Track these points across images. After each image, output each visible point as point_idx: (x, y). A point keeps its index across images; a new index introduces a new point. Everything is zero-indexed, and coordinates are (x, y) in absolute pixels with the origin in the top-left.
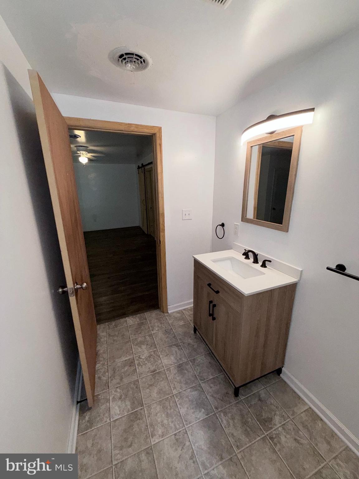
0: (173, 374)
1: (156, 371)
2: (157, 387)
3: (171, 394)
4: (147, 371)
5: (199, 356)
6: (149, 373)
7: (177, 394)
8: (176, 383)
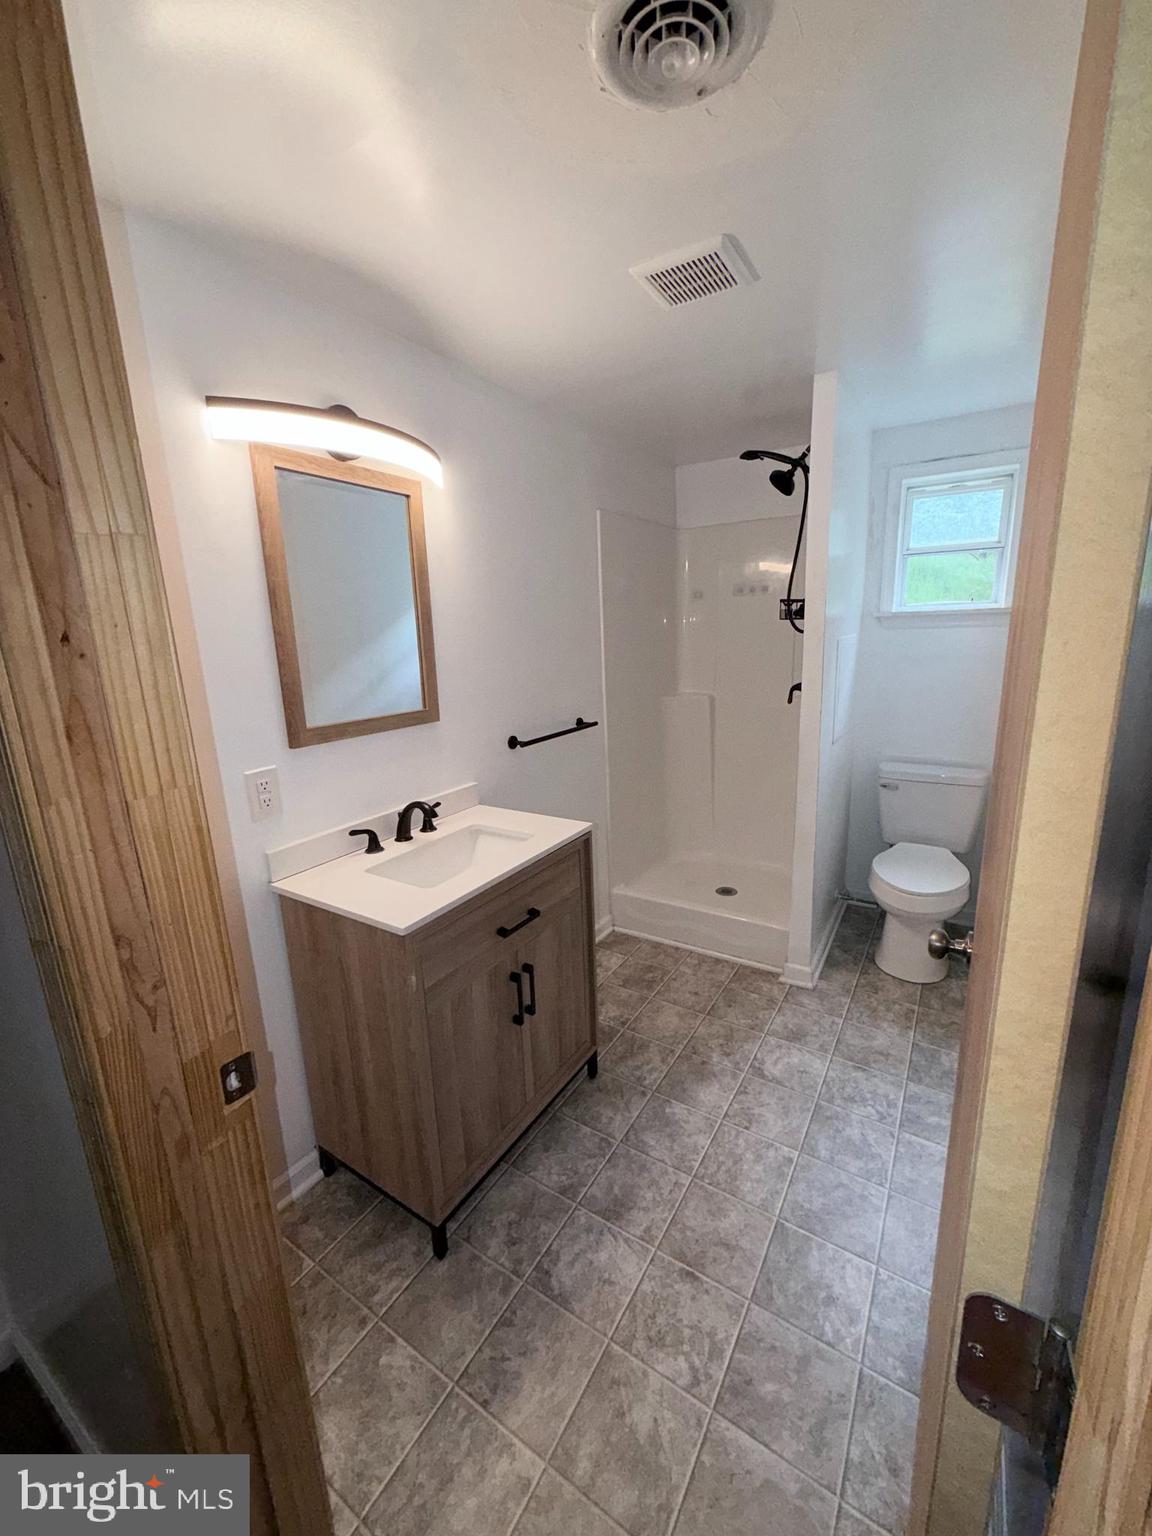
0: (651, 1215)
1: (682, 1269)
2: (716, 1229)
3: (696, 1183)
4: (706, 1297)
5: (539, 1186)
6: (705, 1285)
7: (684, 1172)
8: (666, 1192)
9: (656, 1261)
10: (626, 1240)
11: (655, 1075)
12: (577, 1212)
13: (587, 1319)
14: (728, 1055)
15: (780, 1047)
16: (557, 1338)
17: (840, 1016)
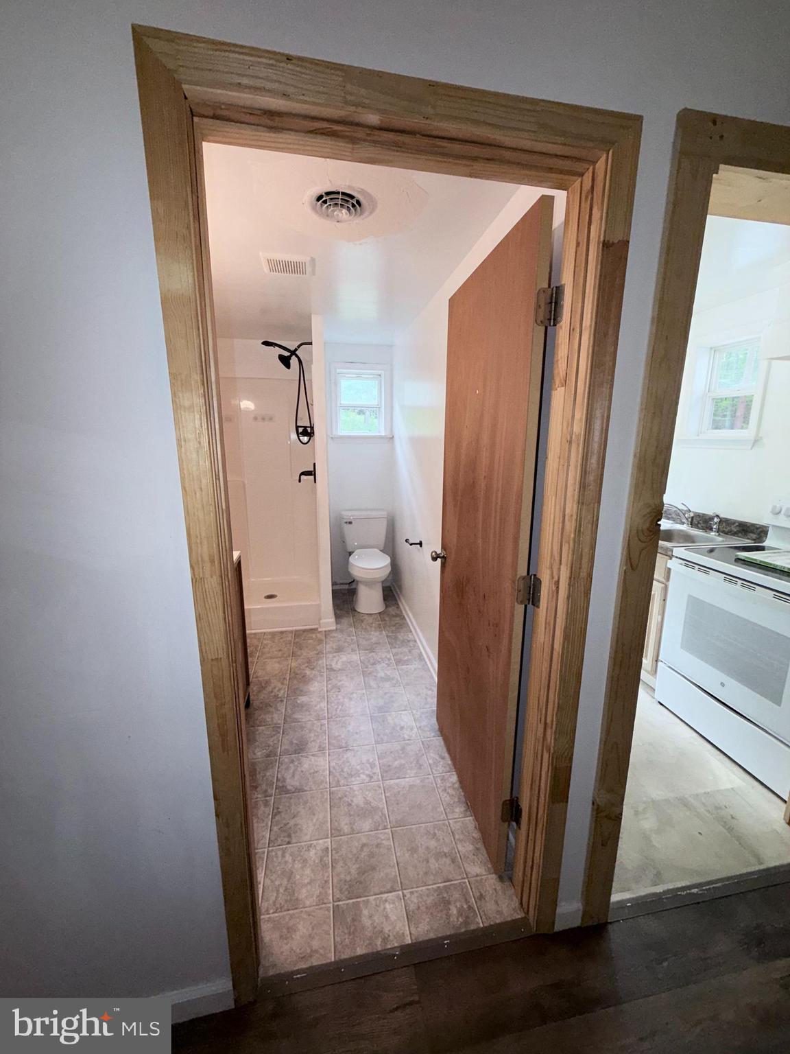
0: (317, 741)
4: (358, 753)
9: (331, 754)
10: (313, 755)
11: (282, 692)
12: (281, 760)
13: (314, 789)
14: (313, 669)
15: (335, 657)
16: (306, 803)
17: (353, 636)
